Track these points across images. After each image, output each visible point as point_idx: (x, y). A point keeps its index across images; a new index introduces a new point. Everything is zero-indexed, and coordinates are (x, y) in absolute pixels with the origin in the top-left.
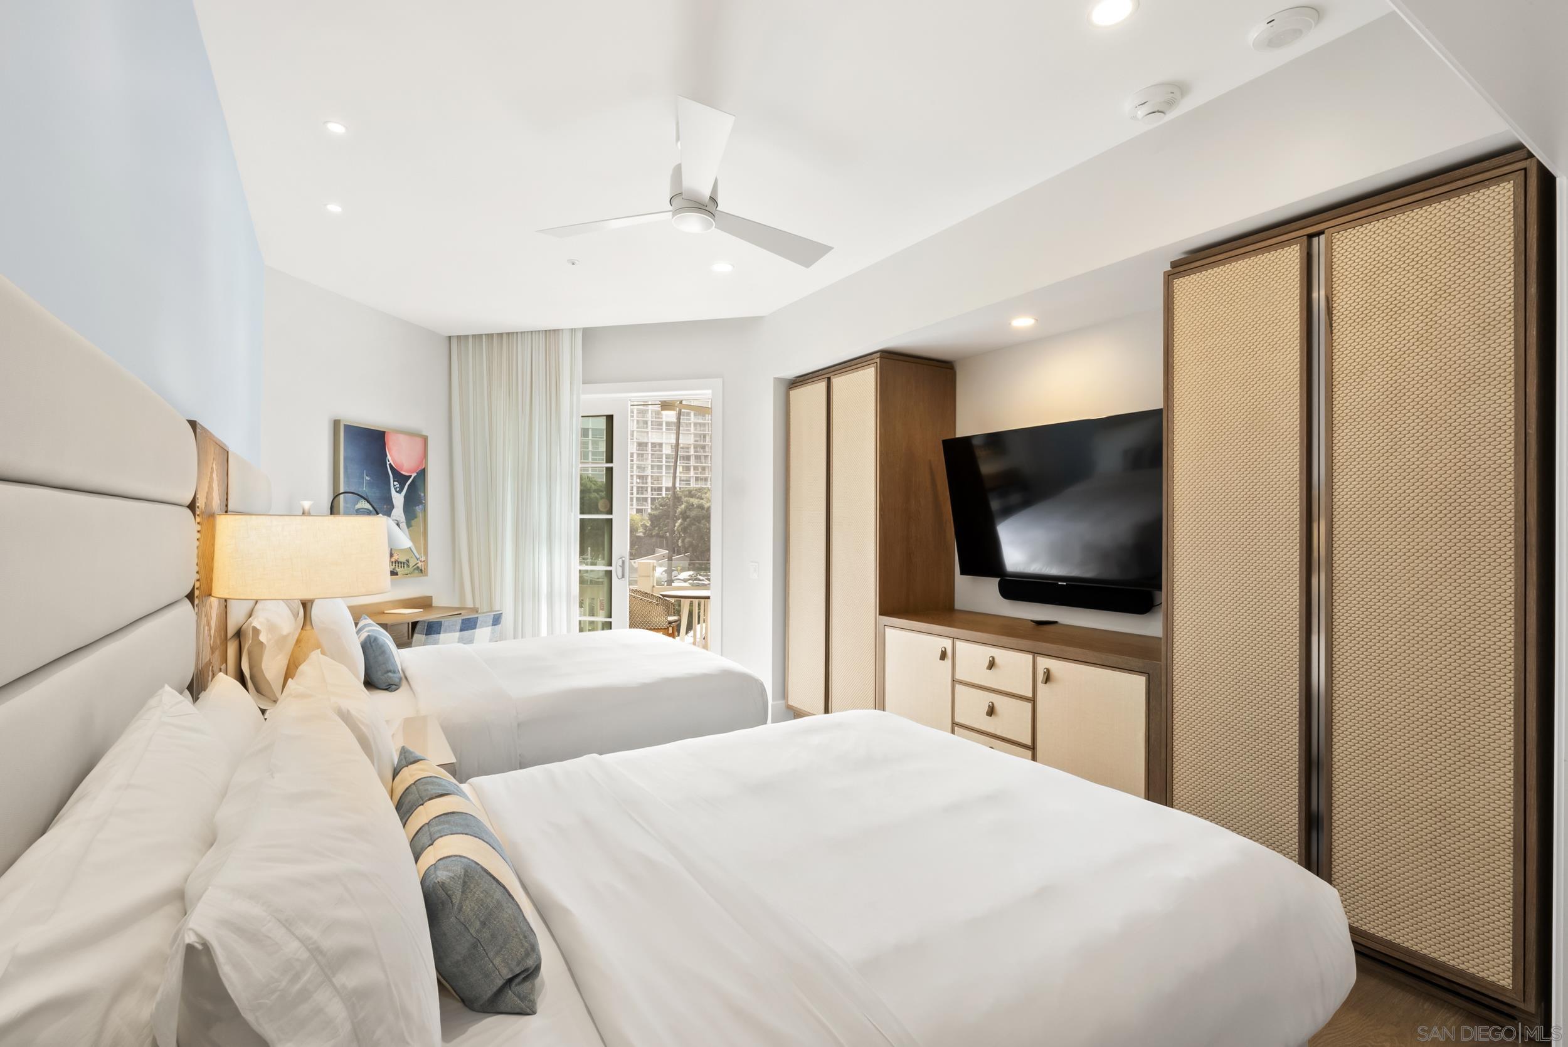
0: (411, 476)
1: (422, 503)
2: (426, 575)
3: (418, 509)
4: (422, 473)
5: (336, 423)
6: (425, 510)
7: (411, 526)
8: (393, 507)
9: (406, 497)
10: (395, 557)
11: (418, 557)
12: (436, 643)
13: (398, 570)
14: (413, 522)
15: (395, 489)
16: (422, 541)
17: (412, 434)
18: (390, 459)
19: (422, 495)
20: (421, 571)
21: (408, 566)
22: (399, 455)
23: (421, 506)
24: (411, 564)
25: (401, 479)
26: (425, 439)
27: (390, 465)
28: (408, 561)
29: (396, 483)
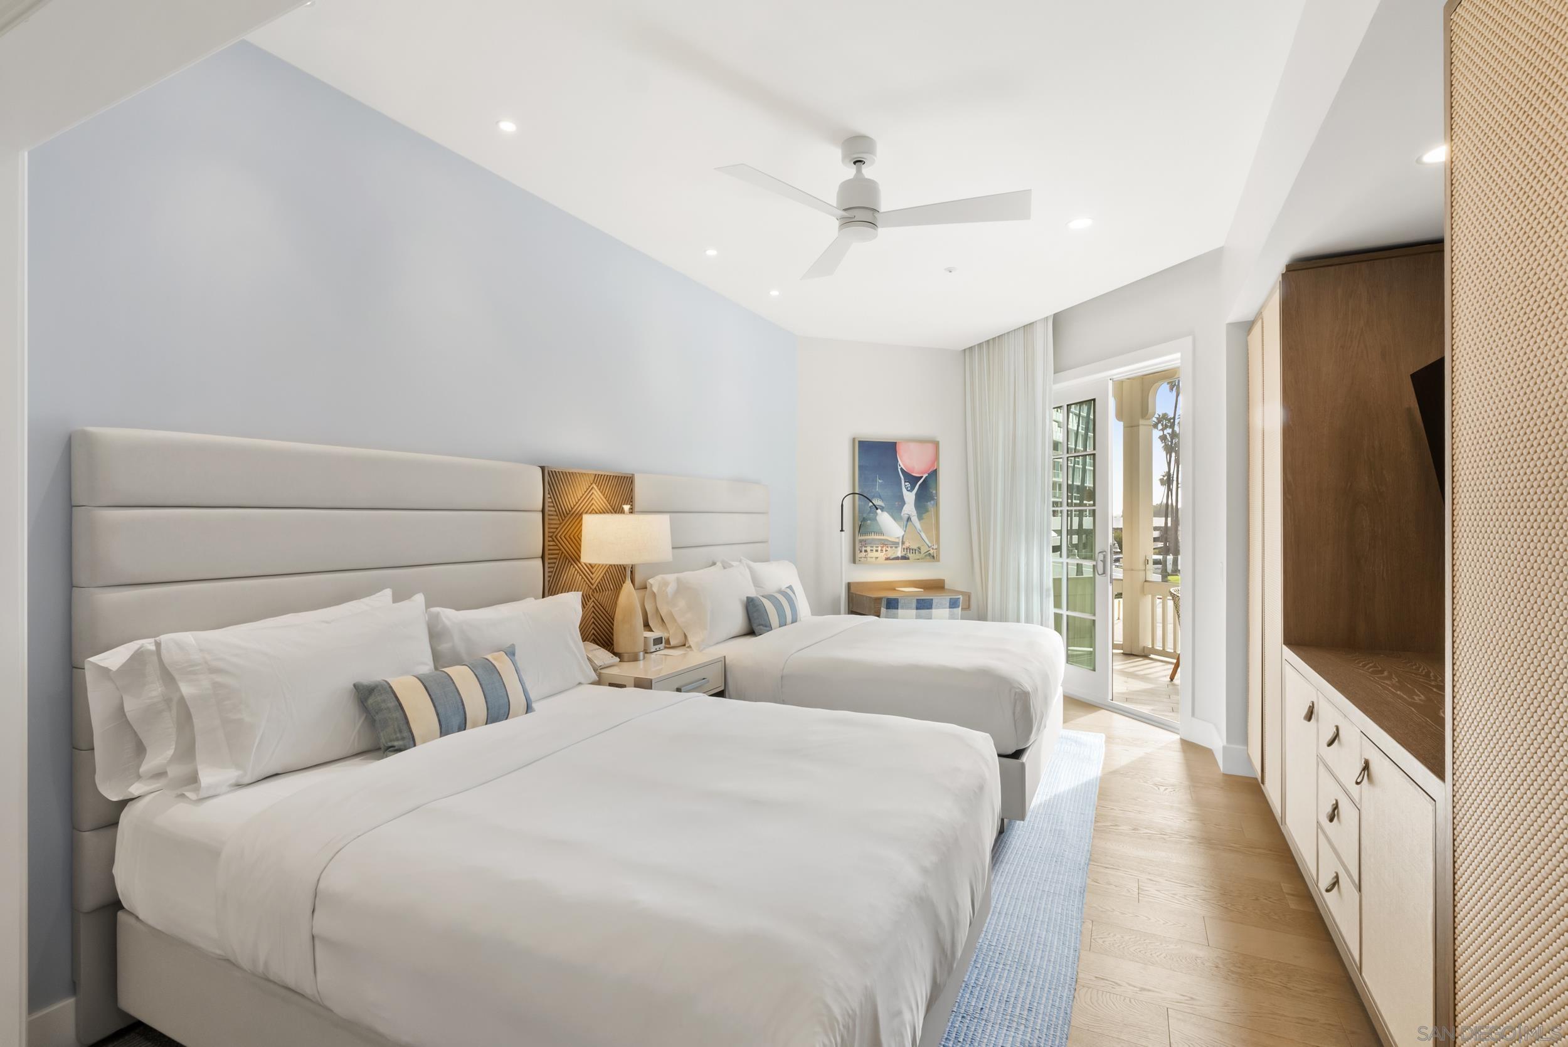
0: (922, 477)
1: (933, 499)
2: (939, 561)
3: (930, 504)
4: (934, 474)
5: (854, 439)
6: (937, 505)
7: (922, 519)
8: (904, 503)
9: (917, 494)
10: (907, 545)
11: (930, 545)
12: (895, 617)
13: (910, 555)
14: (924, 516)
15: (907, 489)
16: (934, 532)
17: (922, 441)
18: (901, 464)
19: (934, 492)
20: (933, 557)
21: (920, 553)
22: (910, 460)
23: (932, 502)
24: (923, 550)
25: (912, 480)
26: (936, 445)
27: (901, 469)
28: (919, 548)
29: (907, 484)
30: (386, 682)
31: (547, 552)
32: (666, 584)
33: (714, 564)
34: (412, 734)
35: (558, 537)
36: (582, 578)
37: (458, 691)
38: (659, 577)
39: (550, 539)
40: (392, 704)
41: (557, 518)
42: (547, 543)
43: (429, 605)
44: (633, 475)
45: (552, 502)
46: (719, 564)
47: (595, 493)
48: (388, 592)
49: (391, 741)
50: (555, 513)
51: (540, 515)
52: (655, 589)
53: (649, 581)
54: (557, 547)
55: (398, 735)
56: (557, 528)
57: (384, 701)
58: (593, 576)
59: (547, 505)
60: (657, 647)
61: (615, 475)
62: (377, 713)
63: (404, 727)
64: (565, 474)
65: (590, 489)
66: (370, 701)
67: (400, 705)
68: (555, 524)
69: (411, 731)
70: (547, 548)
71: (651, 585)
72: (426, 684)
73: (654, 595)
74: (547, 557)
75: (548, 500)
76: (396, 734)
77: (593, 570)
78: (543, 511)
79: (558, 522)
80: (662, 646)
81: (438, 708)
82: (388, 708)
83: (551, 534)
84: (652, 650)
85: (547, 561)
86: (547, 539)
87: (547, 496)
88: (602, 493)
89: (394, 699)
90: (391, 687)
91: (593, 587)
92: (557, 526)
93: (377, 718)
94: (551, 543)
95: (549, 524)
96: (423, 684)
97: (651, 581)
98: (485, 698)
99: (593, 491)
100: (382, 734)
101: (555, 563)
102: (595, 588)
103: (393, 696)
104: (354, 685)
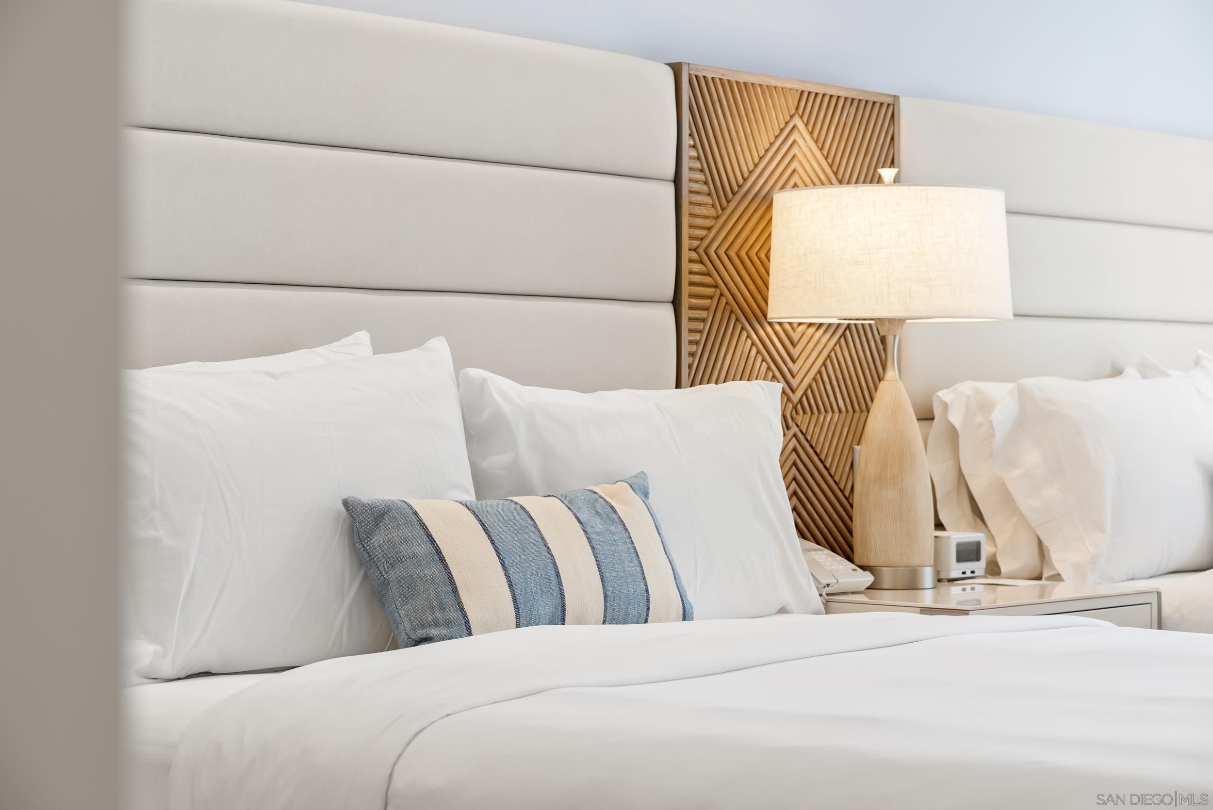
30: (404, 502)
31: (686, 289)
32: (986, 406)
33: (1117, 372)
34: (465, 616)
35: (712, 252)
36: (769, 368)
37: (546, 544)
38: (965, 387)
39: (694, 255)
40: (423, 548)
41: (708, 200)
42: (686, 266)
43: (459, 365)
44: (896, 98)
45: (698, 158)
46: (1131, 372)
47: (800, 141)
48: (363, 336)
49: (423, 626)
50: (705, 188)
51: (671, 189)
52: (956, 418)
53: (940, 393)
54: (707, 280)
55: (438, 615)
56: (709, 229)
57: (405, 540)
58: (795, 368)
59: (686, 163)
60: (968, 566)
61: (851, 95)
62: (392, 566)
63: (449, 600)
64: (727, 85)
65: (786, 131)
66: (378, 539)
67: (438, 551)
68: (707, 217)
69: (462, 609)
70: (686, 278)
71: (946, 407)
72: (484, 519)
73: (953, 434)
74: (686, 301)
75: (688, 153)
76: (433, 612)
77: (795, 352)
78: (677, 181)
79: (712, 212)
80: (979, 567)
81: (511, 571)
82: (414, 556)
83: (696, 243)
84: (955, 574)
85: (686, 313)
86: (686, 254)
87: (687, 141)
88: (816, 142)
89: (425, 537)
90: (416, 514)
91: (795, 398)
92: (708, 223)
93: (392, 576)
94: (697, 267)
95: (691, 215)
96: (477, 517)
97: (944, 395)
98: (600, 571)
99: (795, 136)
100: (403, 613)
101: (704, 320)
102: (800, 401)
103: (421, 532)
104: (346, 503)
